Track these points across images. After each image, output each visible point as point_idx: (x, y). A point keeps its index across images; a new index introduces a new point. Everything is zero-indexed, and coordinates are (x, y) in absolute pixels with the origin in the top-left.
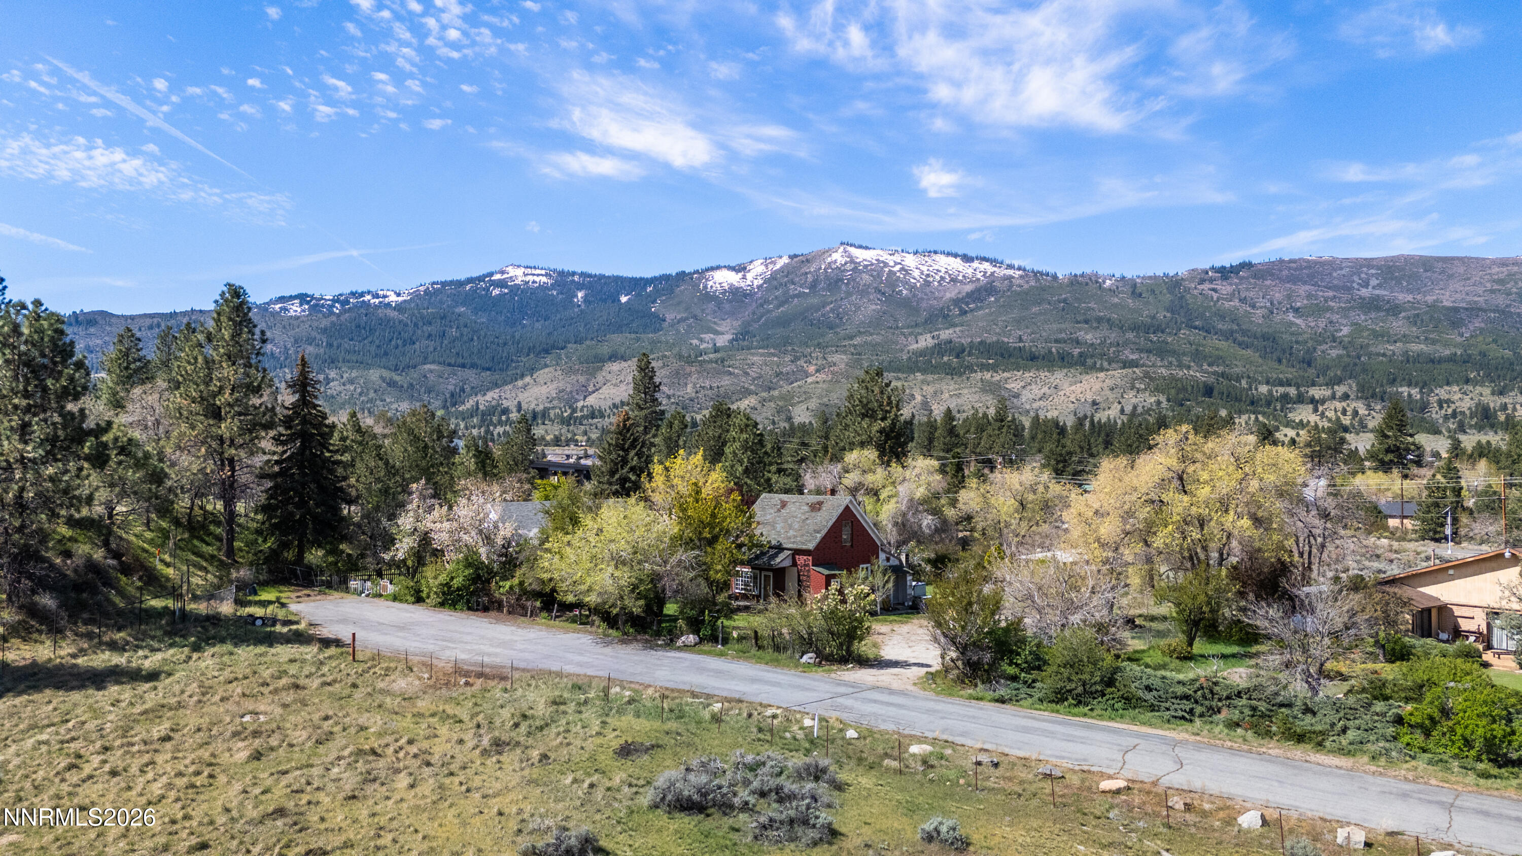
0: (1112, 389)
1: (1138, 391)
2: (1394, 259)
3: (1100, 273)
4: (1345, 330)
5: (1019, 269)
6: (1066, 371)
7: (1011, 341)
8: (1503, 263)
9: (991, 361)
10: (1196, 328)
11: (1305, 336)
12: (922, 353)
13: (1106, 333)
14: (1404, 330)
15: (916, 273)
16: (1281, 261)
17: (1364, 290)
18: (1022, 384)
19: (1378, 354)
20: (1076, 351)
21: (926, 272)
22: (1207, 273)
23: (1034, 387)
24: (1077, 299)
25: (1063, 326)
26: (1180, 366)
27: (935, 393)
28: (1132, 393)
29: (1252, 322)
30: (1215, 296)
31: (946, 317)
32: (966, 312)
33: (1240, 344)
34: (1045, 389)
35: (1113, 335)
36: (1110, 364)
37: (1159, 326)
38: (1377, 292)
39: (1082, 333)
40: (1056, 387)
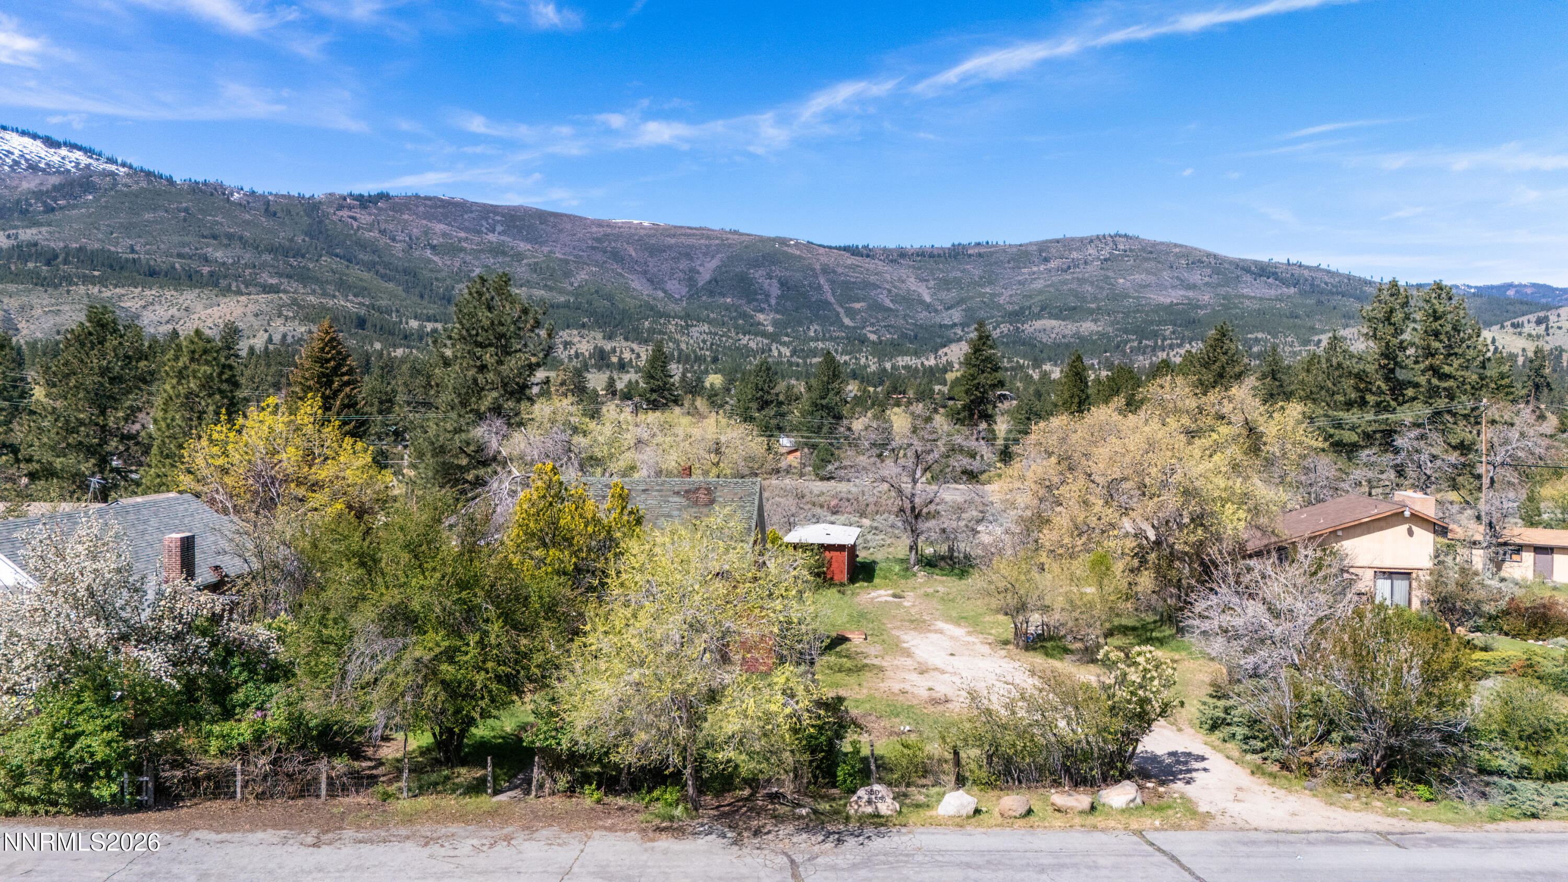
0: (256, 315)
1: (287, 318)
2: (516, 209)
3: (226, 183)
4: (477, 272)
5: (124, 165)
6: (197, 291)
7: (120, 248)
9: (96, 273)
10: (337, 256)
11: (444, 274)
13: (239, 251)
14: (527, 276)
16: (417, 197)
17: (491, 235)
18: (143, 303)
20: (206, 270)
22: (345, 199)
23: (157, 307)
24: (200, 210)
26: (325, 294)
27: (22, 308)
28: (280, 321)
29: (393, 255)
30: (355, 224)
31: (25, 212)
33: (382, 277)
34: (173, 311)
35: (247, 256)
36: (247, 287)
37: (299, 250)
38: (502, 238)
39: (210, 250)
40: (187, 310)
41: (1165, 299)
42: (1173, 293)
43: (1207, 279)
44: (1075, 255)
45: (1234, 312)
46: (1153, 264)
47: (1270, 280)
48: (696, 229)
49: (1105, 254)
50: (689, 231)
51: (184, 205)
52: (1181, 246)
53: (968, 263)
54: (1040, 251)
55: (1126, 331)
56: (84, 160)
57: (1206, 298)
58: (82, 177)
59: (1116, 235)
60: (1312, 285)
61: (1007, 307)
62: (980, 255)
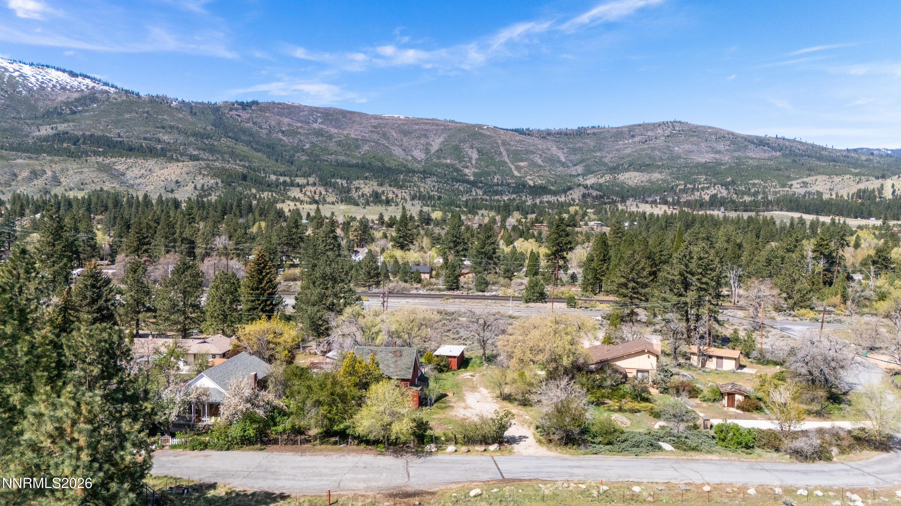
0: (188, 174)
1: (204, 175)
2: (329, 109)
3: (168, 96)
4: (308, 146)
6: (155, 160)
7: (113, 135)
8: (376, 117)
9: (101, 150)
10: (230, 137)
11: (289, 147)
12: (46, 139)
13: (177, 136)
14: (334, 149)
15: (33, 80)
16: (274, 103)
17: (315, 124)
18: (126, 166)
19: (324, 160)
20: (159, 147)
21: (41, 80)
22: (234, 105)
23: (134, 169)
24: (155, 112)
25: (148, 129)
26: (224, 161)
27: (63, 170)
28: (200, 177)
29: (261, 137)
30: (240, 119)
31: (60, 114)
32: (75, 112)
33: (255, 149)
34: (143, 171)
35: (181, 138)
36: (181, 156)
37: (209, 134)
38: (321, 126)
39: (161, 135)
40: (150, 170)
41: (702, 160)
42: (707, 156)
43: (727, 147)
44: (650, 133)
45: (742, 167)
46: (695, 138)
47: (766, 148)
48: (430, 120)
49: (667, 133)
50: (426, 121)
51: (146, 109)
52: (713, 128)
53: (587, 138)
54: (630, 131)
55: (678, 179)
56: (91, 84)
57: (726, 159)
58: (90, 94)
59: (674, 122)
60: (790, 151)
61: (609, 164)
62: (594, 134)
